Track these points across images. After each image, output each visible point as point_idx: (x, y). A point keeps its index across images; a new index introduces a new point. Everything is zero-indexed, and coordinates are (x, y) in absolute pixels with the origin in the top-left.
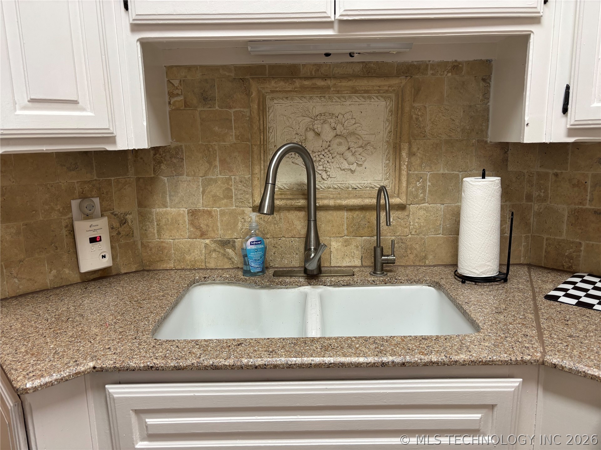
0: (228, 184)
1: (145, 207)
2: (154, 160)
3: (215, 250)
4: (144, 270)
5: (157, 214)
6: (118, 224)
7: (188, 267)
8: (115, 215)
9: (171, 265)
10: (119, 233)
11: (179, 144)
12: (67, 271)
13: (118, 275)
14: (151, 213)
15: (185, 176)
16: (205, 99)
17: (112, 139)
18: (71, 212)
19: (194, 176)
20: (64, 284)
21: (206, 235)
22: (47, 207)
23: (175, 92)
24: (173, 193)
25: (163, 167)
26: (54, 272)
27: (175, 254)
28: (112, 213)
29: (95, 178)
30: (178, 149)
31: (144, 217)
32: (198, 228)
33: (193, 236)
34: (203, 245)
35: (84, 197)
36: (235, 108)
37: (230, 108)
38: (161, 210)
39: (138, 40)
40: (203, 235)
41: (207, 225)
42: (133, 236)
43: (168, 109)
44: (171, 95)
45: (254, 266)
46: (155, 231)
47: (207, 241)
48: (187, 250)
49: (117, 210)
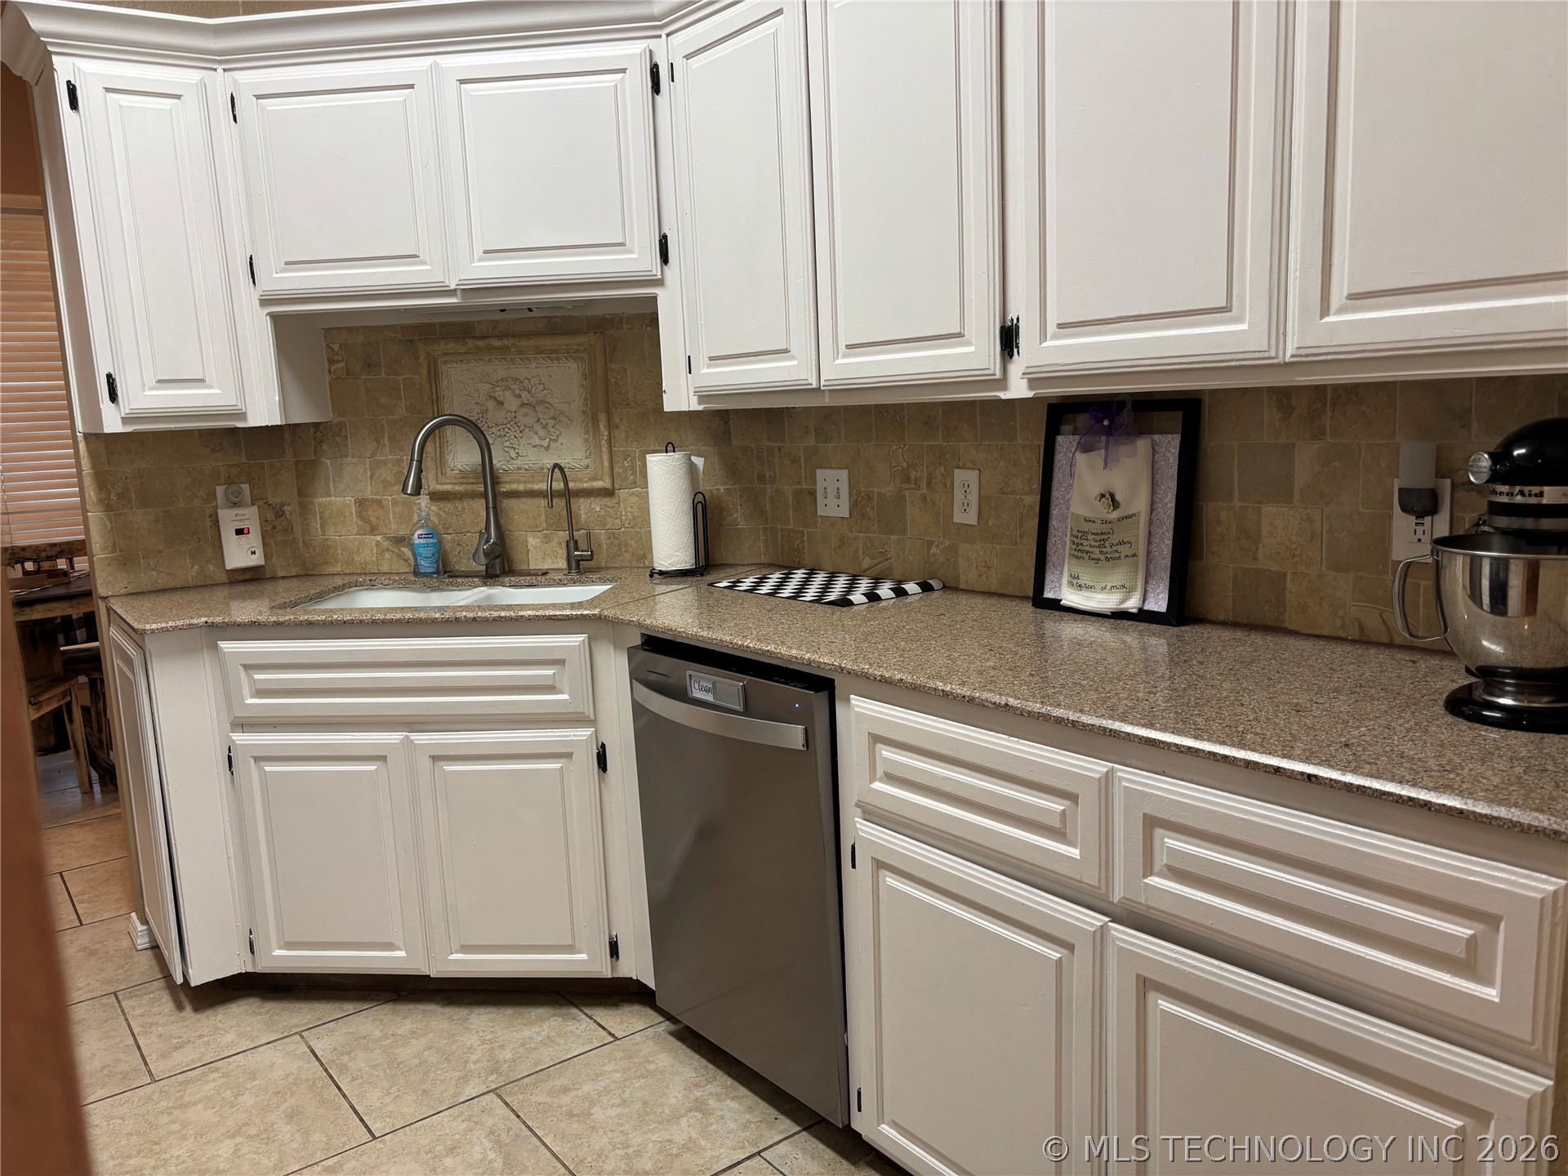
0: (400, 467)
1: (306, 496)
2: (315, 439)
3: (388, 549)
4: (307, 575)
5: (320, 504)
6: (273, 517)
7: (358, 571)
8: (269, 505)
9: (338, 568)
10: (274, 528)
11: (343, 419)
12: (212, 569)
13: (274, 578)
14: (312, 503)
15: (350, 458)
16: (369, 365)
17: (242, 416)
18: (216, 499)
19: (360, 457)
20: (208, 582)
21: (377, 530)
22: (189, 493)
23: (336, 358)
24: (337, 479)
25: (325, 447)
26: (196, 567)
27: (342, 554)
28: (265, 503)
29: (244, 461)
30: (341, 425)
31: (305, 508)
32: (367, 521)
33: (361, 532)
34: (374, 542)
35: (229, 482)
36: (404, 374)
37: (398, 375)
38: (324, 499)
39: (267, 315)
40: (373, 530)
41: (378, 518)
42: (292, 532)
43: (328, 378)
44: (331, 361)
45: (426, 566)
46: (319, 526)
47: (379, 538)
48: (355, 549)
49: (271, 500)
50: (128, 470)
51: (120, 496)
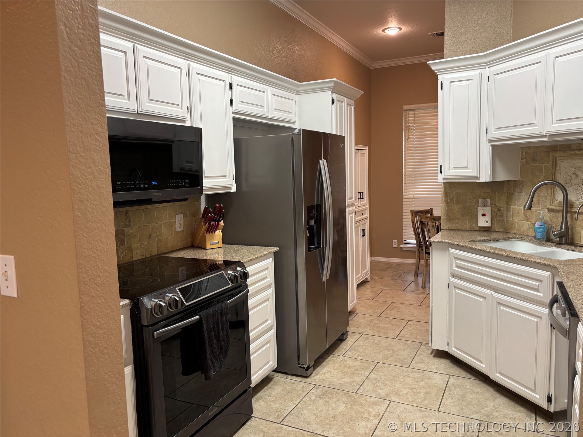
0: (539, 198)
1: (509, 205)
2: (514, 185)
3: (531, 227)
4: (506, 232)
5: (512, 208)
6: (497, 211)
7: (521, 234)
8: (496, 207)
9: (515, 232)
10: (497, 215)
11: (523, 179)
12: (474, 225)
13: (494, 231)
14: (510, 208)
15: (523, 193)
16: (534, 160)
17: (478, 178)
18: (479, 203)
19: (527, 193)
20: (472, 230)
21: (529, 220)
22: (471, 201)
23: (523, 158)
24: (518, 200)
25: (516, 189)
26: (470, 224)
27: (517, 227)
28: (495, 206)
29: (490, 191)
30: (522, 181)
31: (508, 209)
32: (526, 216)
33: (524, 220)
34: (527, 224)
35: (484, 198)
36: (545, 164)
37: (543, 164)
38: (514, 207)
39: (490, 145)
40: (528, 220)
41: (529, 216)
42: (503, 217)
43: (520, 164)
44: (522, 159)
45: (539, 236)
46: (511, 216)
47: (529, 223)
48: (521, 226)
49: (497, 205)
50: (454, 192)
51: (451, 200)
